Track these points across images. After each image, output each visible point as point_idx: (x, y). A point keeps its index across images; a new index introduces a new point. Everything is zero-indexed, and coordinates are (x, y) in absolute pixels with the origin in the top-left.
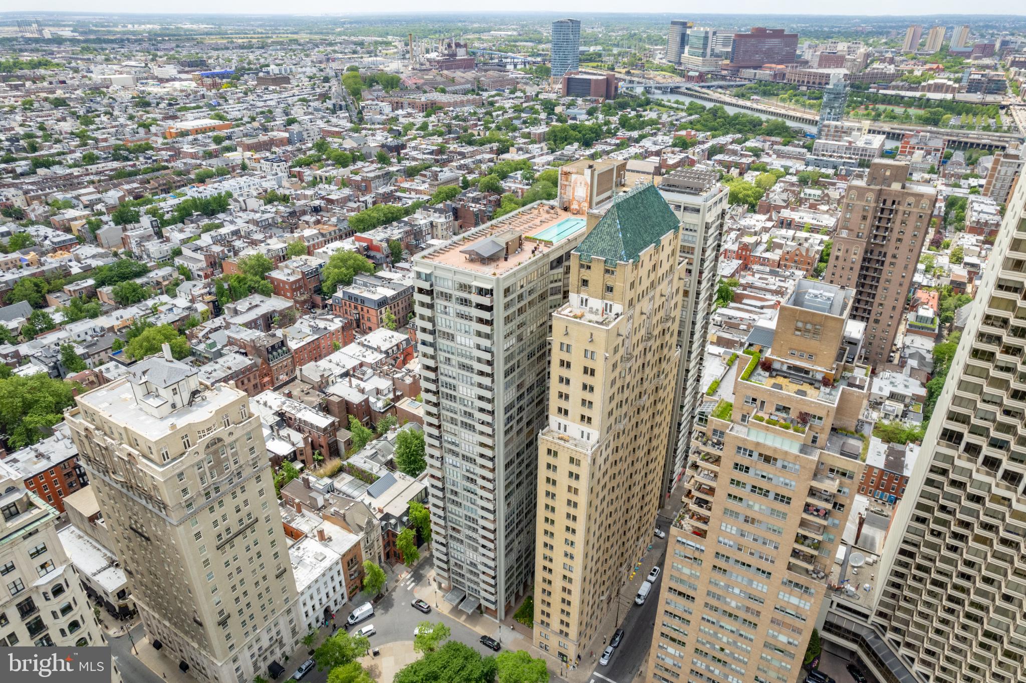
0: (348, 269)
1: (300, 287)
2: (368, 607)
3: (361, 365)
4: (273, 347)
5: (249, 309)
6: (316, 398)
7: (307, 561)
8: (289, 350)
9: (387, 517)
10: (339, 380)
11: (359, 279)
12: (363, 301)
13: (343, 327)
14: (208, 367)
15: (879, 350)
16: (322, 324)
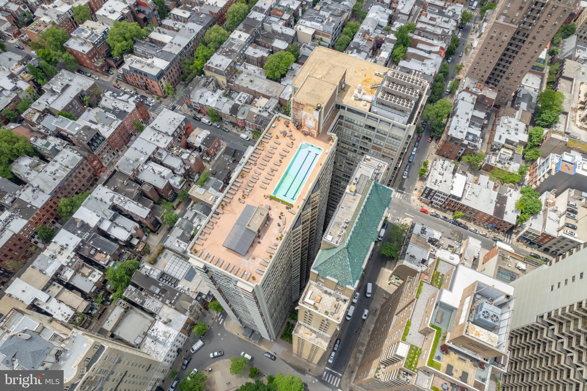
0: (126, 40)
1: (95, 54)
2: (200, 343)
3: (158, 148)
4: (92, 140)
5: (63, 90)
6: (134, 190)
7: (161, 339)
8: (104, 139)
9: (200, 294)
10: (146, 167)
11: (139, 48)
12: (146, 75)
13: (137, 107)
14: (51, 168)
15: (504, 95)
16: (121, 106)
